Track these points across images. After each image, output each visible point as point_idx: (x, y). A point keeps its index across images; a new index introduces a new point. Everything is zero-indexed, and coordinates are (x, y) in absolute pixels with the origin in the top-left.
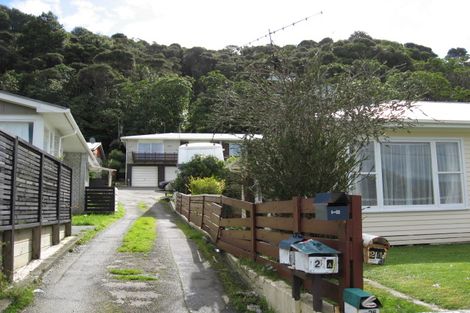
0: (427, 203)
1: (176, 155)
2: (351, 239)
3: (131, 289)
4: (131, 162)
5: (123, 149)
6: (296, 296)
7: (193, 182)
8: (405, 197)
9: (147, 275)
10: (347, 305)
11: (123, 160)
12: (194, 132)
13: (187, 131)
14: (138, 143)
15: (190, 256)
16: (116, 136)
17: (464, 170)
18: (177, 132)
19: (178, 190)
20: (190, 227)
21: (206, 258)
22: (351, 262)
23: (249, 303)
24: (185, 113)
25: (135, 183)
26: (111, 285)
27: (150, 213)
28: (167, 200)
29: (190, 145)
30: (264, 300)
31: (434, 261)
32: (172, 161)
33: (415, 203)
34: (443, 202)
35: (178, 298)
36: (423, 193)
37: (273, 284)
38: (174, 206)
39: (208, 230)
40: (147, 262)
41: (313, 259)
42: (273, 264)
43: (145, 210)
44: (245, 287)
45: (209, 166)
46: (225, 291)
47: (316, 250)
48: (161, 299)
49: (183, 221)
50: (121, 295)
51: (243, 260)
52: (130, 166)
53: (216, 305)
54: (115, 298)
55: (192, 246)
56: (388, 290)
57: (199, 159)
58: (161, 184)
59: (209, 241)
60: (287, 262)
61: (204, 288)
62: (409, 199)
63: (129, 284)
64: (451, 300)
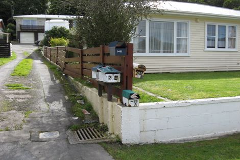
0: (170, 52)
1: (44, 26)
2: (127, 65)
3: (17, 94)
4: (19, 30)
5: (15, 23)
6: (100, 95)
7: (52, 40)
8: (160, 49)
9: (26, 87)
10: (124, 98)
11: (15, 29)
12: (54, 14)
13: (50, 14)
14: (23, 19)
15: (50, 77)
16: (10, 16)
17: (189, 37)
18: (44, 14)
19: (45, 45)
20: (51, 64)
21: (58, 78)
22: (127, 77)
23: (78, 99)
24: (49, 3)
25: (22, 41)
26: (6, 92)
27: (30, 57)
28: (40, 50)
29: (51, 21)
30: (86, 97)
31: (170, 80)
32: (42, 30)
33: (164, 52)
34: (178, 52)
35: (42, 98)
36: (168, 48)
37: (90, 89)
38: (43, 53)
39: (59, 65)
40: (26, 81)
41: (108, 75)
42: (90, 80)
43: (27, 56)
44: (77, 92)
45: (61, 32)
46: (66, 94)
47: (109, 71)
48: (33, 98)
49: (47, 61)
50: (11, 97)
51: (76, 79)
52: (19, 33)
53: (61, 100)
54: (8, 98)
55: (50, 72)
56: (146, 92)
57: (56, 29)
58: (36, 42)
59: (60, 70)
60: (95, 77)
61: (55, 93)
62: (162, 50)
63: (16, 91)
64: (175, 96)
